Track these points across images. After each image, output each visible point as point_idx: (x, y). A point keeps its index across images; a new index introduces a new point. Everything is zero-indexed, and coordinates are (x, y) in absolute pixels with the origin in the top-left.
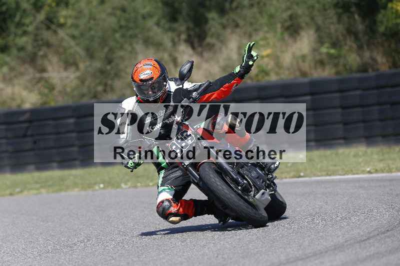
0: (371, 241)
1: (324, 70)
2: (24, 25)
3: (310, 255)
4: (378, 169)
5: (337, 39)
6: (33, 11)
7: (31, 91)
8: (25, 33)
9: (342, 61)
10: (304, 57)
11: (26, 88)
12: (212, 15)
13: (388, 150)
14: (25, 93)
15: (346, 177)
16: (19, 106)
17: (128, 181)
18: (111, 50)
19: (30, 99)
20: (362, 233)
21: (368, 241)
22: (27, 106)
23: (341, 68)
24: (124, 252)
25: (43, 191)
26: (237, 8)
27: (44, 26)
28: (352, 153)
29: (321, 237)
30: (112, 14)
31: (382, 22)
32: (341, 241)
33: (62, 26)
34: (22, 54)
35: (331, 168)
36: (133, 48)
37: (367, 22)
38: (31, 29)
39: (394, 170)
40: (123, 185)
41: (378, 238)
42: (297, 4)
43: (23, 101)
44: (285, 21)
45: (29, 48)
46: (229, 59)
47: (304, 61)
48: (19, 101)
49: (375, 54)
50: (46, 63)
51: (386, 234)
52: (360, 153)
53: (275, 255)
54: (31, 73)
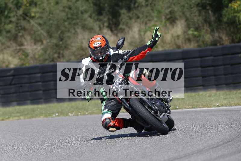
0: (219, 148)
1: (190, 44)
2: (10, 17)
3: (183, 156)
4: (223, 104)
5: (199, 25)
6: (16, 9)
7: (14, 57)
8: (11, 22)
9: (201, 39)
10: (178, 36)
11: (11, 55)
12: (123, 11)
13: (229, 92)
14: (10, 58)
15: (204, 109)
16: (7, 66)
17: (73, 112)
18: (62, 32)
19: (14, 62)
20: (213, 143)
21: (217, 148)
22: (12, 66)
23: (201, 43)
24: (70, 154)
25: (22, 117)
26: (138, 7)
27: (22, 18)
28: (208, 95)
29: (189, 145)
30: (63, 11)
31: (225, 15)
32: (201, 148)
33: (33, 18)
34: (9, 35)
35: (195, 103)
36: (76, 31)
37: (216, 16)
38: (14, 19)
39: (233, 105)
40: (70, 114)
41: (224, 145)
42: (174, 4)
43: (9, 63)
44: (167, 15)
45: (13, 31)
46: (134, 37)
47: (178, 39)
48: (7, 64)
49: (221, 35)
50: (23, 40)
51: (228, 144)
52: (213, 95)
53: (161, 156)
54: (14, 46)
